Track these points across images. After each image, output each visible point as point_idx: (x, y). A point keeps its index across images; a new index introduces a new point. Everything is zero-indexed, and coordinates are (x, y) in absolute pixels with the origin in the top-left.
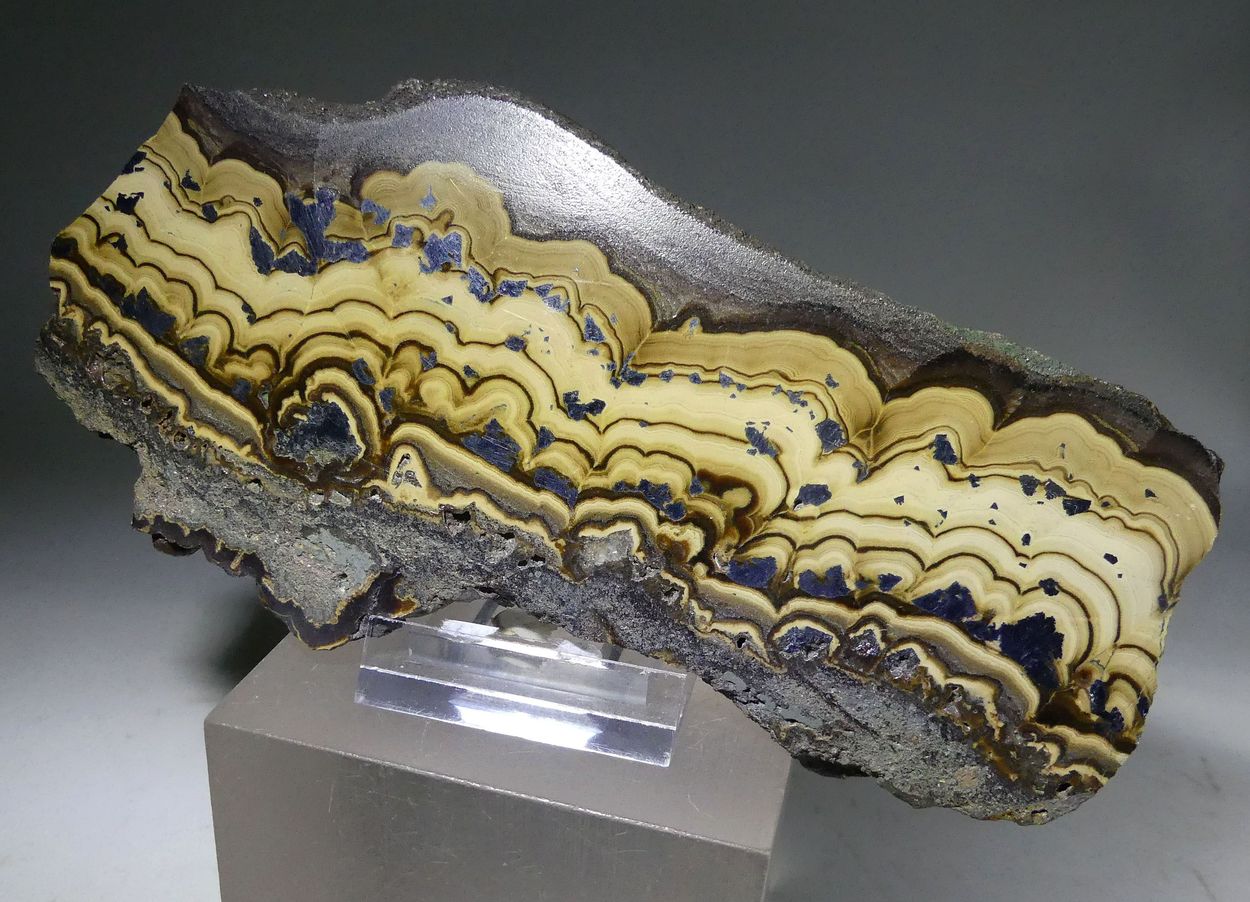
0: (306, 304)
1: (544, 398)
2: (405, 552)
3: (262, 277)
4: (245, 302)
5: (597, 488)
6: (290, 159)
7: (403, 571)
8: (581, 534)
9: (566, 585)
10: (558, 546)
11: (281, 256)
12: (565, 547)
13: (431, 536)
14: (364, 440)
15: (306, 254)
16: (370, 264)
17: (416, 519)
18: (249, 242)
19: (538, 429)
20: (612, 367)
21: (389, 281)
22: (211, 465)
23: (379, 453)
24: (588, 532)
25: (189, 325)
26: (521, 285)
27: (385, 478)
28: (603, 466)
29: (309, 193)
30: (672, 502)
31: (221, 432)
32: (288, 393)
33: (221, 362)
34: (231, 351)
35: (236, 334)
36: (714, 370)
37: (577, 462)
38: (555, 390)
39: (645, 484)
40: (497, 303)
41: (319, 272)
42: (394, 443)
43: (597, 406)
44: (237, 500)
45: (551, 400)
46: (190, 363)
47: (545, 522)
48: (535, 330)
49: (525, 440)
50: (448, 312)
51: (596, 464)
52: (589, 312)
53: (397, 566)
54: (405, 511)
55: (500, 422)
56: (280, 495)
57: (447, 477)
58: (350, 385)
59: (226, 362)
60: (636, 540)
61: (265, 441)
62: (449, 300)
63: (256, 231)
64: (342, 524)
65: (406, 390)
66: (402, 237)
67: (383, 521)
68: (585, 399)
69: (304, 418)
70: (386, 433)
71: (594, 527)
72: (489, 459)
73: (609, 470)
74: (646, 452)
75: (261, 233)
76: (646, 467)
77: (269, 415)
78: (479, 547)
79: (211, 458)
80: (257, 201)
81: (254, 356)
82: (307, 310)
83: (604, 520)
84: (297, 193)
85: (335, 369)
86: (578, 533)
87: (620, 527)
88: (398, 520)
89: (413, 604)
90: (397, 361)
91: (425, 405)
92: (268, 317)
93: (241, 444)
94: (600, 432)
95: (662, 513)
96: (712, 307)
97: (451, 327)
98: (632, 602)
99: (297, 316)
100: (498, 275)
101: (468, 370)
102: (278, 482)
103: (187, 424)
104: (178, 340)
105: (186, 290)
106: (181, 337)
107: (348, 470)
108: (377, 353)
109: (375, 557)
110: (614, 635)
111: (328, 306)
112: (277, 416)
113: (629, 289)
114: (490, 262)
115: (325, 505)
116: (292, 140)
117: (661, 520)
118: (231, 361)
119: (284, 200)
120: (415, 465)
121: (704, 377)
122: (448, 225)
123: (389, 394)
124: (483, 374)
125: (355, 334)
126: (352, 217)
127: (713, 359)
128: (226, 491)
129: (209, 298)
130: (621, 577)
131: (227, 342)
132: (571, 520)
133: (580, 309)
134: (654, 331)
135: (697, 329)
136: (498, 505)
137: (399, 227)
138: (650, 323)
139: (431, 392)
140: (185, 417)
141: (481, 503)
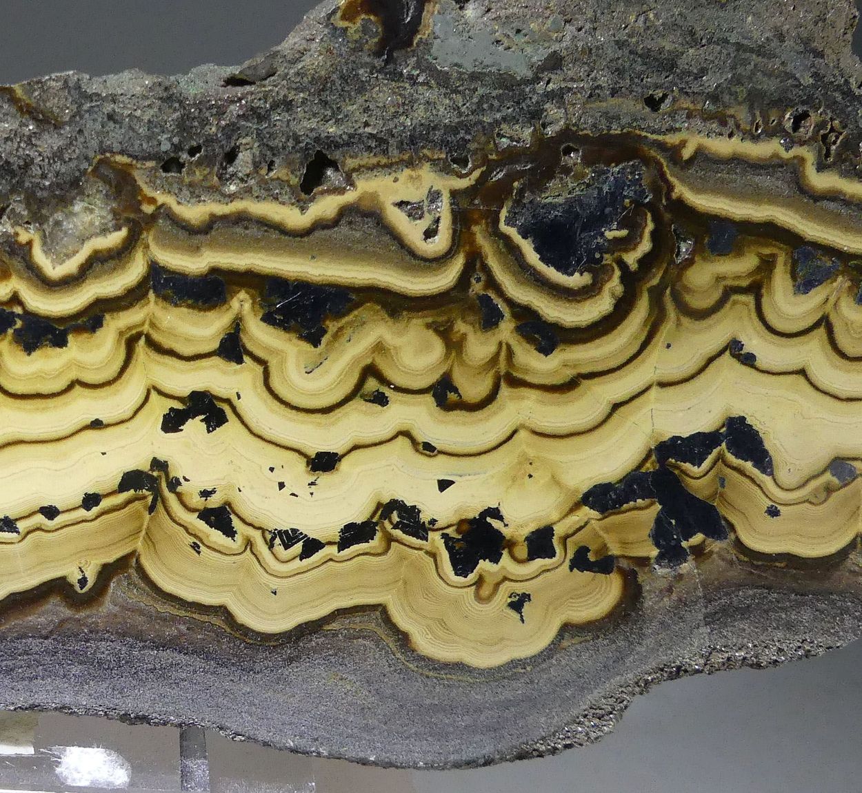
0: (657, 400)
1: (254, 405)
2: (384, 95)
3: (736, 413)
4: (753, 366)
5: (126, 308)
6: (739, 586)
7: (378, 63)
8: (123, 233)
9: (117, 147)
10: (152, 201)
11: (715, 452)
12: (140, 203)
13: (351, 136)
14: (507, 239)
15: (678, 468)
16: (577, 491)
17: (385, 152)
18: (771, 453)
19: (246, 359)
20: (174, 484)
21: (542, 477)
22: (740, 104)
23: (476, 229)
24: (116, 238)
25: (832, 300)
26: (343, 544)
27: (454, 194)
28: (131, 344)
29: (698, 551)
30: (10, 331)
31: (736, 161)
32: (646, 262)
33: (767, 265)
34: (756, 288)
35: (754, 315)
36: (28, 533)
37: (171, 333)
38: (243, 422)
39: (60, 342)
40: (372, 507)
41: (650, 450)
42: (457, 252)
43: (173, 422)
44: (682, 63)
45: (241, 405)
46: (816, 245)
47: (183, 228)
48: (303, 491)
49: (260, 335)
50: (442, 467)
51: (142, 341)
52: (236, 544)
53: (391, 67)
54: (406, 157)
55: (306, 347)
56: (613, 101)
57: (358, 235)
58: (553, 311)
59: (758, 269)
60: (39, 256)
61: (662, 175)
62: (444, 485)
63: (764, 471)
64: (498, 97)
65: (464, 337)
66: (541, 543)
67: (434, 128)
68: (195, 426)
69: (610, 235)
70: (475, 263)
71: (109, 250)
72: (304, 287)
73: (119, 341)
74: (77, 387)
75: (755, 472)
76: (68, 366)
77: (667, 216)
78: (271, 149)
79: (742, 114)
80: (773, 512)
81: (716, 295)
82: (654, 392)
83: (98, 267)
84: (716, 546)
85: (584, 324)
86: (130, 231)
87: (71, 266)
88: (413, 140)
89: (344, 18)
90: (492, 373)
91: (428, 326)
92: (711, 360)
93: (700, 153)
94: (155, 388)
95: (18, 310)
96: (67, 612)
97: (429, 449)
98: (7, 163)
99: (665, 379)
100: (384, 544)
101: (381, 400)
102: (624, 121)
103: (797, 151)
104: (843, 273)
105: (850, 350)
106: (840, 279)
107: (516, 184)
108: (527, 371)
109: (431, 70)
110: (13, 100)
111: (622, 409)
112: (654, 220)
113: (189, 595)
114: (402, 558)
115: (535, 115)
116: (745, 612)
117: (15, 299)
118: (750, 274)
119: (732, 527)
120: (412, 231)
121: (40, 519)
122: (479, 582)
123: (490, 320)
124: (358, 404)
125: (569, 386)
126: (624, 544)
127: (37, 546)
128: (703, 71)
129: (813, 353)
130: (39, 194)
131: (765, 300)
132: (147, 247)
133: (249, 543)
134: (132, 554)
135: (74, 577)
136: (265, 224)
137: (552, 554)
138: (143, 561)
139: (426, 348)
140: (802, 160)
141: (293, 217)
